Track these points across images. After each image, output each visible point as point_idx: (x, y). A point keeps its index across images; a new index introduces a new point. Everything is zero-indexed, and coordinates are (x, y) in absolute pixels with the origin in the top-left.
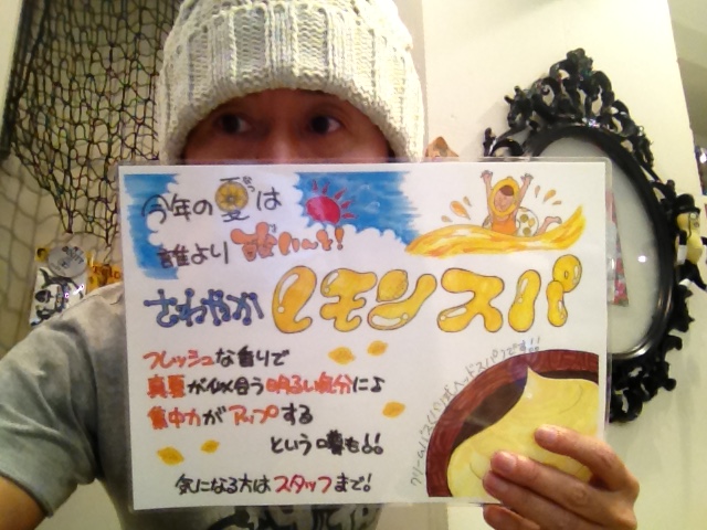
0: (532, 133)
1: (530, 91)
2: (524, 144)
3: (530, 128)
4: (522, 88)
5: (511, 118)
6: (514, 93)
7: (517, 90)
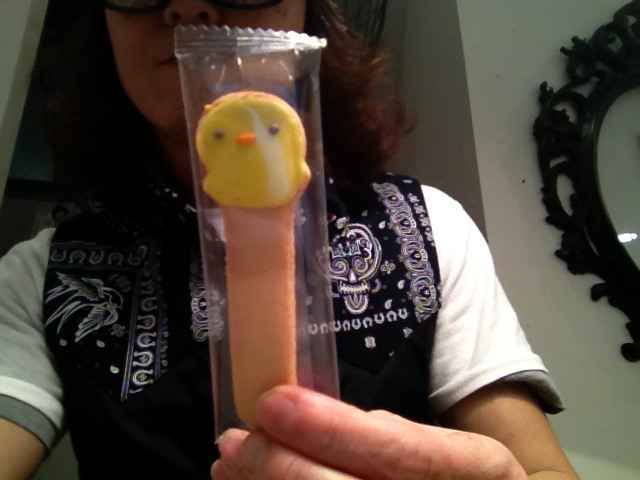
0: (598, 84)
1: (590, 41)
2: (591, 96)
3: (596, 79)
4: (581, 37)
5: (570, 71)
6: (572, 45)
7: (575, 40)
